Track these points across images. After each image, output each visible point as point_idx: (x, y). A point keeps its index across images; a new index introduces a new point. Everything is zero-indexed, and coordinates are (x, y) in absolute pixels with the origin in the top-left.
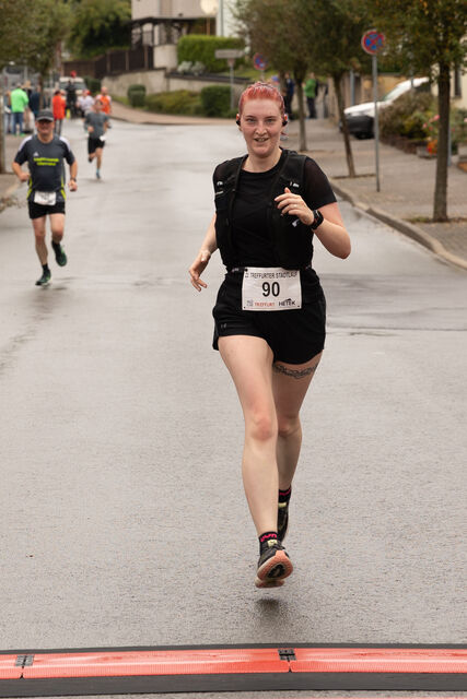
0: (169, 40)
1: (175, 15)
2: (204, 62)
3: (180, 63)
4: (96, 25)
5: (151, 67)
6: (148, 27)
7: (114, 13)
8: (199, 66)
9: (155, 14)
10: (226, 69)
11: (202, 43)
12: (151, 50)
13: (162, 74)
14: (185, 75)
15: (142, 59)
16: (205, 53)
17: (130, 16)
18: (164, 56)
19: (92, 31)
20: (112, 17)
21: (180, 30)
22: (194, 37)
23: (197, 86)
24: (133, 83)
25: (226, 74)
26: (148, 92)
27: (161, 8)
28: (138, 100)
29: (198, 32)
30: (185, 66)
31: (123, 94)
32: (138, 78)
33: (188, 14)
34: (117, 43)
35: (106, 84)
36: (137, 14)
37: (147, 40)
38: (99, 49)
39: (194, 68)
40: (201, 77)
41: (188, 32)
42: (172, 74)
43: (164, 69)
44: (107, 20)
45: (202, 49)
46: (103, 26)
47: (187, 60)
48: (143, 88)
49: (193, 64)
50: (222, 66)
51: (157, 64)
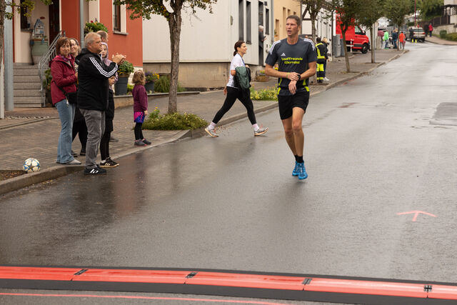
0: (456, 13)
4: (431, 8)
5: (449, 23)
6: (448, 8)
7: (438, 3)
9: (452, 3)
12: (449, 17)
13: (453, 26)
15: (446, 21)
17: (443, 4)
18: (453, 19)
19: (429, 10)
20: (437, 5)
24: (442, 30)
26: (447, 33)
27: (454, 1)
28: (444, 36)
31: (438, 34)
32: (444, 28)
34: (438, 14)
36: (445, 4)
37: (448, 13)
38: (432, 17)
43: (454, 24)
44: (435, 6)
46: (433, 8)
48: (446, 31)
51: (451, 22)
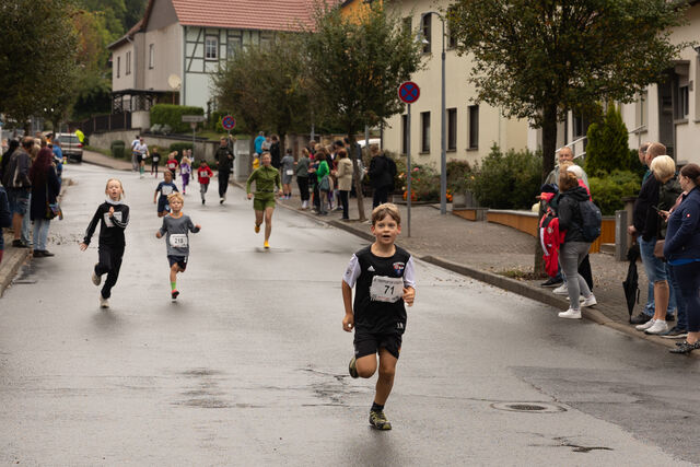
0: (142, 107)
1: (147, 88)
2: (171, 125)
3: (152, 125)
4: (85, 95)
5: (129, 127)
6: (127, 97)
7: (98, 87)
8: (167, 127)
9: (131, 87)
10: (190, 131)
11: (170, 110)
12: (129, 115)
13: (138, 133)
14: (157, 134)
15: (122, 121)
16: (172, 118)
17: (111, 90)
18: (138, 120)
19: (81, 99)
20: (96, 90)
21: (150, 100)
22: (163, 105)
23: (166, 143)
24: (114, 140)
25: (189, 135)
26: (126, 147)
27: (136, 83)
28: (120, 153)
29: (166, 102)
30: (156, 127)
31: (107, 148)
32: (118, 136)
33: (157, 88)
34: (101, 109)
35: (93, 139)
36: (114, 90)
37: (126, 107)
38: (86, 114)
39: (163, 129)
40: (169, 136)
41: (157, 102)
42: (145, 133)
43: (140, 129)
44: (93, 91)
45: (170, 115)
46: (90, 96)
47: (158, 123)
48: (123, 143)
49: (163, 126)
50: (185, 128)
51: (134, 125)
